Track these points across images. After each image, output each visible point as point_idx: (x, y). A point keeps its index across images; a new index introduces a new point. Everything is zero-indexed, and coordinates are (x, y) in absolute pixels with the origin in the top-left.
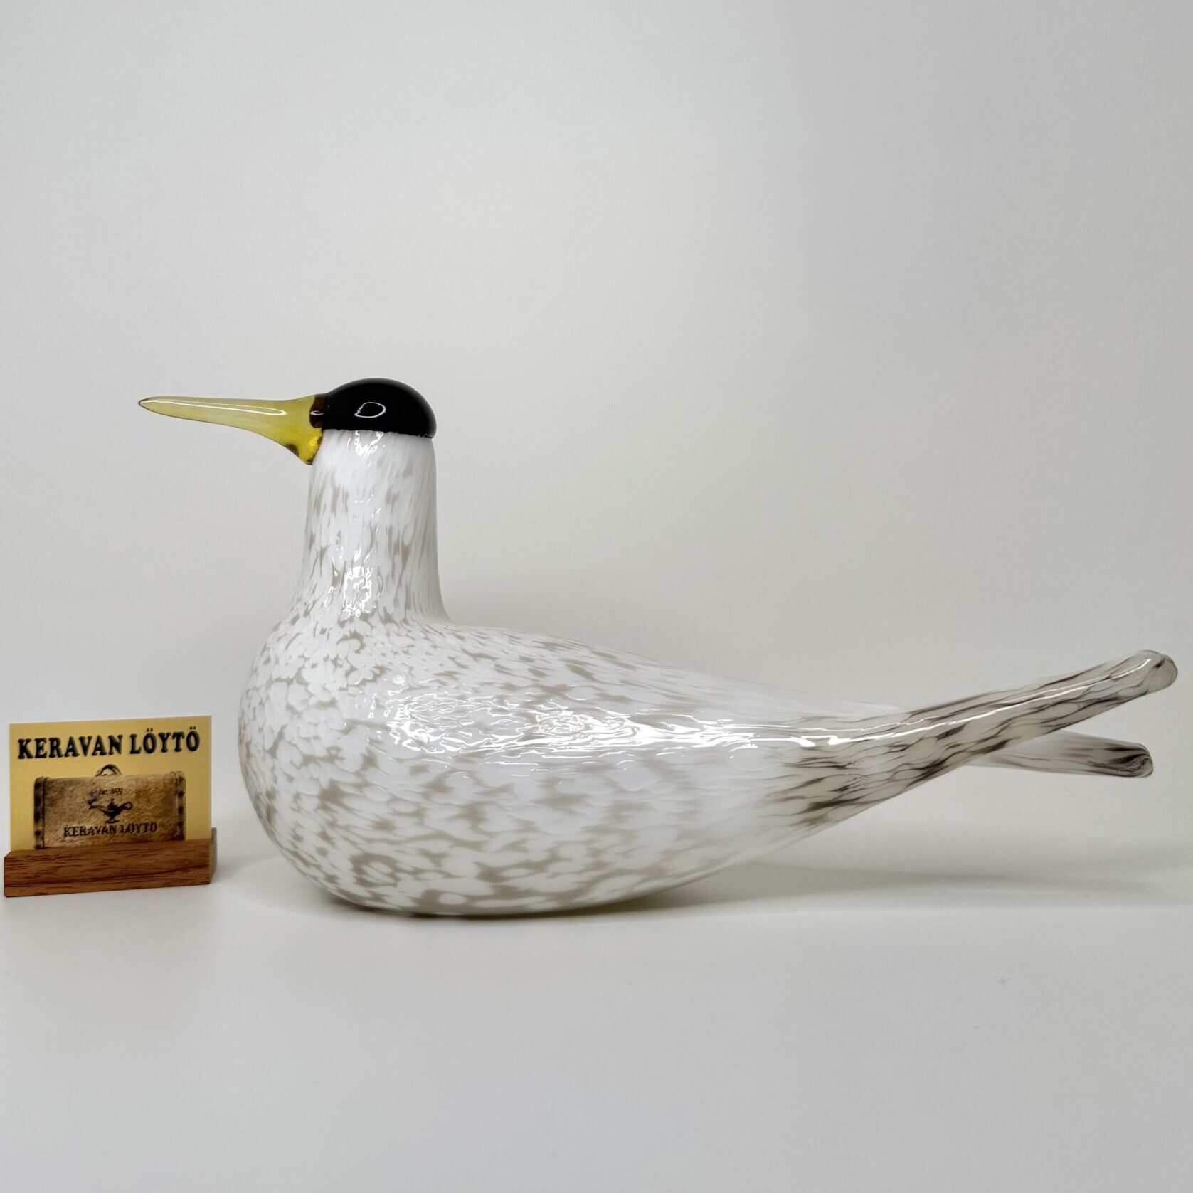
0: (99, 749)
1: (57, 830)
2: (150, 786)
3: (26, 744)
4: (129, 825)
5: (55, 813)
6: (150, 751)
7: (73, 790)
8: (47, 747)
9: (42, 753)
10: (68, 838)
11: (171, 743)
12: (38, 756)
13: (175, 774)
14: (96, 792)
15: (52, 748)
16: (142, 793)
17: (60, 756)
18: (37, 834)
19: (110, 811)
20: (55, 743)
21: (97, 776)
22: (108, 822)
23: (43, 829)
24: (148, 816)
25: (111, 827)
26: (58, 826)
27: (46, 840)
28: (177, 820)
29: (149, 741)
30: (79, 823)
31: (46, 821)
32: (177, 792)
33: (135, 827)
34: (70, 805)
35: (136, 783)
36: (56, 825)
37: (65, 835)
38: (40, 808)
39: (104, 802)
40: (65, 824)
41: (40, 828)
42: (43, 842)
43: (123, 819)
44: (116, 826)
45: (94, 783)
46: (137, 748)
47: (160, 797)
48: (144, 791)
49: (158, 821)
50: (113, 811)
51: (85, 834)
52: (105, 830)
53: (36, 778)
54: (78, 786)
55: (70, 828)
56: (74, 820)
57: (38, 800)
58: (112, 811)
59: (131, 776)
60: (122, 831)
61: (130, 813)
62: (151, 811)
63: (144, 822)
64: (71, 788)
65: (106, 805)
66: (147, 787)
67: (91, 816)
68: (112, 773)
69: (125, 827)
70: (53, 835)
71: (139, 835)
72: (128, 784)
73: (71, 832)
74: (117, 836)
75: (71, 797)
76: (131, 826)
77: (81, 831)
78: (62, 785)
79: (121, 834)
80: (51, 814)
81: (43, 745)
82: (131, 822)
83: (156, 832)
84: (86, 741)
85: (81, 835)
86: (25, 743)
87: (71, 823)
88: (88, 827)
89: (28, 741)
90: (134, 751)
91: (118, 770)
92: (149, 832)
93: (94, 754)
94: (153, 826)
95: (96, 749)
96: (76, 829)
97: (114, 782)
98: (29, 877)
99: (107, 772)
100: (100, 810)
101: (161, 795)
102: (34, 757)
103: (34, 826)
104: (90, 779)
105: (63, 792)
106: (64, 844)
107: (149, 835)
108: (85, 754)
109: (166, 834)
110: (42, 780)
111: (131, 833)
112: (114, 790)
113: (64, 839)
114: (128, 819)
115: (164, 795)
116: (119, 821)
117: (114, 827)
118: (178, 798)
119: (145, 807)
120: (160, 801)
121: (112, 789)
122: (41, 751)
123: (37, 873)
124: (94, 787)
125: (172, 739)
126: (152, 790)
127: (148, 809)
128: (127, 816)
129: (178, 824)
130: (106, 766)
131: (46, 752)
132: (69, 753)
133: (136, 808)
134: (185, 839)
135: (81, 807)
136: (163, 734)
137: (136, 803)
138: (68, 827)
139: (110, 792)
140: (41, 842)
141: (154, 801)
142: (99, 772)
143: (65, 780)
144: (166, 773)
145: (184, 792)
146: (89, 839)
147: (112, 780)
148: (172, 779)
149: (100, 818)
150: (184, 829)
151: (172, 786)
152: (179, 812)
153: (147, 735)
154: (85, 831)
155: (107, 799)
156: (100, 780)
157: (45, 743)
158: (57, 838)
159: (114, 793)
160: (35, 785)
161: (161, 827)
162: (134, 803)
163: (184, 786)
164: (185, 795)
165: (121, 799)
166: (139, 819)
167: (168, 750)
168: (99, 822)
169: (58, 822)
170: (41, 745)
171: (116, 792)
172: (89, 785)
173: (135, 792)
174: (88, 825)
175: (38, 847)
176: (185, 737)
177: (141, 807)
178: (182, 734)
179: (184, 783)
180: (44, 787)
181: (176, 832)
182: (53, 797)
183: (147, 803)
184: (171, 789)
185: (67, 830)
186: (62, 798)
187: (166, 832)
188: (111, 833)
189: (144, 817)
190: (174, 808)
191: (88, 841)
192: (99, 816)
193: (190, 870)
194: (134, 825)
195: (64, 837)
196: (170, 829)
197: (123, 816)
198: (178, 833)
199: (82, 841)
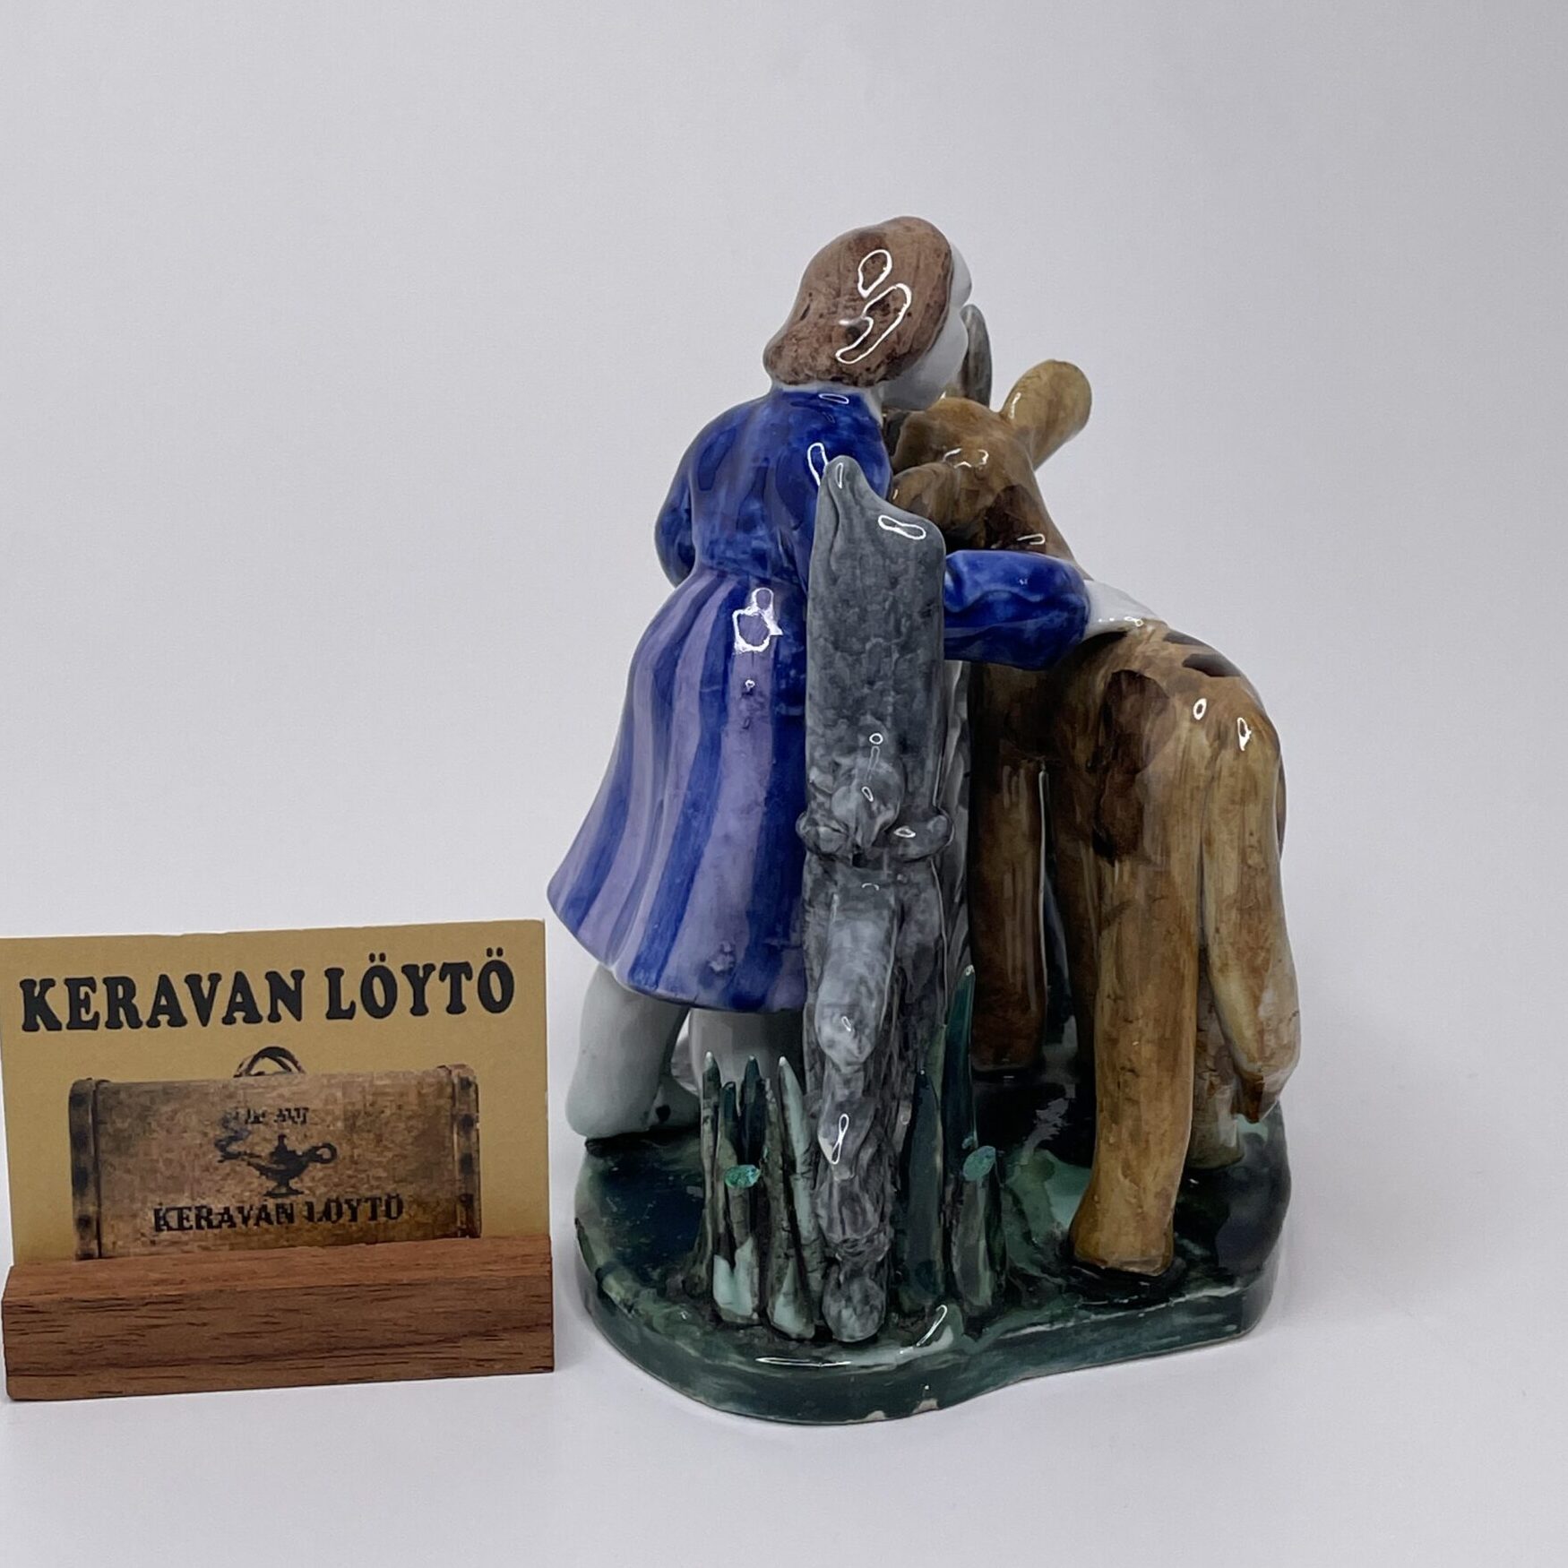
0: (243, 1005)
1: (134, 1216)
2: (381, 1101)
3: (43, 992)
4: (329, 1201)
5: (128, 1171)
6: (378, 1012)
7: (175, 1112)
8: (99, 1002)
9: (85, 1017)
10: (165, 1235)
11: (437, 991)
12: (75, 1023)
13: (450, 1072)
14: (236, 1118)
15: (113, 1003)
16: (361, 1120)
17: (135, 1023)
18: (83, 1223)
19: (274, 1166)
20: (121, 991)
21: (236, 1076)
22: (270, 1194)
23: (99, 1213)
24: (379, 1178)
25: (278, 1206)
26: (138, 1205)
27: (107, 1240)
28: (459, 1188)
29: (377, 984)
30: (193, 1199)
31: (104, 1193)
32: (453, 1117)
33: (345, 1207)
34: (169, 1150)
35: (344, 1094)
36: (132, 1199)
37: (158, 1229)
38: (87, 1161)
39: (262, 1143)
40: (158, 1200)
41: (91, 1209)
42: (100, 1245)
43: (313, 1185)
44: (291, 1205)
45: (231, 1096)
46: (345, 1006)
47: (410, 1129)
48: (367, 1114)
49: (406, 1192)
50: (286, 1165)
51: (210, 1226)
52: (263, 1212)
53: (73, 1082)
54: (187, 1102)
55: (168, 1210)
56: (180, 1189)
57: (79, 1140)
58: (282, 1167)
59: (332, 1076)
60: (310, 1217)
61: (330, 1172)
62: (385, 1169)
63: (369, 1194)
64: (167, 1109)
65: (265, 1150)
66: (372, 1105)
67: (224, 1179)
68: (275, 1066)
69: (319, 1208)
70: (124, 1228)
71: (354, 1227)
72: (323, 1096)
73: (173, 1219)
74: (299, 1229)
75: (169, 1131)
76: (333, 1205)
77: (198, 1218)
78: (145, 1100)
79: (308, 1225)
80: (119, 1173)
81: (87, 994)
82: (334, 1196)
83: (399, 1220)
84: (205, 985)
85: (199, 1227)
86: (38, 989)
87: (172, 1196)
88: (218, 1207)
89: (48, 984)
90: (336, 1011)
91: (295, 1063)
92: (383, 1219)
93: (229, 1020)
94: (394, 1205)
95: (233, 1006)
96: (186, 1212)
97: (285, 1091)
98: (71, 1352)
99: (267, 1065)
100: (249, 1164)
101: (412, 1127)
102: (64, 1026)
103: (74, 1204)
104: (221, 1086)
105: (146, 1116)
106: (154, 1249)
107: (382, 1227)
108: (204, 1020)
109: (427, 1224)
110: (88, 1085)
111: (334, 1222)
112: (286, 1113)
113: (156, 1239)
114: (325, 1186)
115: (420, 1126)
116: (302, 1193)
117: (288, 1207)
118: (458, 1134)
119: (370, 1156)
120: (410, 1140)
121: (281, 1111)
122: (83, 1010)
123: (92, 1343)
124: (231, 1105)
125: (439, 982)
126: (388, 1112)
127: (378, 1162)
128: (322, 1179)
129: (459, 1198)
130: (261, 1052)
131: (97, 1014)
132: (160, 1017)
133: (347, 1161)
134: (479, 1237)
135: (196, 1155)
136: (416, 967)
137: (344, 1145)
138: (164, 1208)
139: (276, 1118)
140: (94, 1245)
141: (393, 1142)
142: (245, 1067)
143: (153, 1088)
144: (424, 1069)
145: (474, 1117)
146: (222, 1238)
147: (280, 1085)
148: (440, 1083)
149: (250, 1183)
150: (477, 1213)
151: (442, 1102)
152: (462, 1170)
153: (372, 969)
154: (211, 1217)
155: (268, 1137)
156: (246, 1087)
157: (94, 990)
158: (139, 1236)
159: (284, 1120)
160: (71, 1098)
161: (415, 1206)
162: (340, 1144)
163: (473, 1104)
164: (478, 1125)
165: (306, 1136)
166: (353, 1187)
167: (430, 1010)
168: (247, 1194)
169: (138, 1195)
170: (82, 996)
171: (292, 1118)
172: (216, 1099)
173: (342, 1117)
174: (219, 1202)
175: (87, 1256)
176: (476, 975)
177: (359, 1156)
178: (465, 969)
179: (474, 1096)
180: (95, 1103)
181: (456, 1220)
182: (122, 1131)
183: (376, 1146)
184: (439, 1109)
185: (161, 1214)
186: (144, 1132)
187: (430, 1221)
188: (279, 1222)
189: (368, 1182)
190: (450, 1159)
191: (219, 1242)
192: (248, 1179)
193: (506, 1335)
194: (342, 1200)
195: (155, 1233)
196: (439, 1209)
197: (313, 1179)
198: (462, 1223)
199: (203, 1244)
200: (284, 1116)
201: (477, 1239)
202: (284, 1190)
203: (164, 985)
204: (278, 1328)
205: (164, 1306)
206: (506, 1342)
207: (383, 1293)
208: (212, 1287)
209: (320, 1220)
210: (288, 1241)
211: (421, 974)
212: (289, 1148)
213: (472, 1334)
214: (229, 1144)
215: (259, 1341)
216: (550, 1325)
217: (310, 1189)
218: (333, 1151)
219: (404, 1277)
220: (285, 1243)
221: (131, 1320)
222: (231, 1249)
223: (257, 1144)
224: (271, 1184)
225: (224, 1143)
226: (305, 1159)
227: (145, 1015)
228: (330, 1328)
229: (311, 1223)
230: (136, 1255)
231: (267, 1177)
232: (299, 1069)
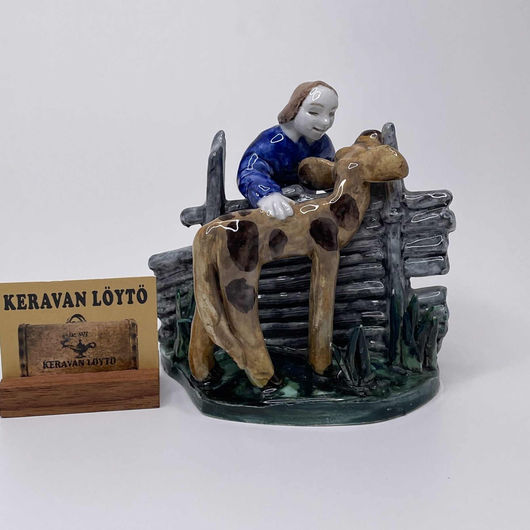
0: (69, 302)
1: (37, 364)
2: (109, 330)
3: (10, 299)
4: (94, 359)
5: (35, 351)
6: (108, 304)
7: (49, 334)
8: (27, 301)
9: (23, 306)
10: (46, 369)
11: (125, 297)
12: (20, 308)
13: (129, 321)
14: (67, 335)
15: (31, 301)
16: (103, 335)
17: (37, 307)
18: (23, 366)
19: (78, 349)
20: (33, 298)
21: (67, 323)
22: (77, 357)
23: (27, 363)
24: (108, 352)
25: (79, 361)
26: (38, 361)
27: (29, 371)
28: (132, 355)
29: (107, 296)
30: (54, 359)
31: (28, 357)
32: (130, 334)
33: (99, 361)
34: (47, 345)
35: (98, 328)
36: (37, 359)
37: (44, 368)
38: (23, 348)
40: (44, 359)
41: (25, 362)
42: (27, 372)
43: (89, 355)
44: (83, 361)
45: (65, 329)
46: (98, 302)
47: (117, 338)
48: (105, 333)
49: (117, 356)
50: (82, 349)
51: (60, 367)
52: (75, 363)
53: (19, 325)
54: (52, 330)
56: (50, 356)
57: (21, 342)
58: (80, 349)
59: (95, 323)
60: (89, 364)
61: (94, 350)
62: (110, 350)
63: (106, 357)
64: (46, 332)
65: (75, 344)
66: (106, 331)
67: (63, 353)
68: (79, 320)
69: (91, 361)
70: (34, 367)
71: (101, 367)
72: (92, 328)
73: (49, 364)
74: (86, 368)
75: (47, 339)
76: (95, 360)
77: (56, 364)
78: (40, 330)
79: (88, 366)
80: (33, 352)
81: (23, 299)
82: (95, 358)
83: (115, 364)
84: (57, 296)
85: (56, 367)
86: (8, 298)
87: (48, 358)
88: (62, 361)
89: (12, 296)
90: (95, 304)
91: (84, 319)
92: (110, 364)
93: (64, 306)
94: (113, 360)
95: (66, 302)
96: (52, 363)
97: (81, 327)
98: (18, 403)
99: (76, 319)
100: (71, 348)
101: (118, 337)
102: (16, 308)
103: (20, 360)
104: (62, 326)
105: (41, 335)
106: (43, 374)
107: (110, 367)
108: (57, 307)
109: (123, 366)
110: (23, 326)
111: (95, 365)
112: (81, 333)
113: (44, 371)
114: (93, 354)
115: (121, 337)
116: (86, 357)
117: (82, 361)
118: (132, 339)
119: (106, 346)
120: (118, 341)
121: (80, 333)
122: (22, 304)
123: (25, 400)
124: (65, 331)
125: (125, 295)
126: (111, 333)
127: (109, 348)
128: (92, 353)
129: (132, 358)
130: (74, 316)
131: (26, 305)
132: (44, 306)
133: (99, 347)
134: (138, 369)
135: (55, 346)
136: (119, 290)
137: (98, 343)
138: (46, 361)
139: (78, 335)
140: (25, 373)
141: (112, 342)
142: (69, 320)
143: (41, 326)
144: (121, 320)
145: (136, 334)
146: (63, 370)
147: (79, 325)
148: (126, 325)
149: (71, 354)
150: (137, 362)
151: (126, 330)
152: (133, 350)
153: (106, 291)
154: (60, 364)
155: (76, 340)
156: (69, 326)
157: (25, 298)
158: (38, 370)
159: (81, 336)
160: (18, 330)
161: (119, 361)
162: (97, 343)
163: (136, 330)
164: (137, 337)
165: (87, 340)
166: (101, 355)
167: (123, 303)
168: (70, 357)
169: (38, 358)
170: (22, 300)
171: (83, 335)
172: (61, 329)
173: (98, 335)
174: (62, 360)
175: (23, 376)
176: (136, 293)
177: (103, 346)
178: (133, 291)
179: (136, 328)
180: (26, 331)
181: (131, 364)
182: (33, 339)
183: (108, 343)
184: (126, 332)
185: (45, 363)
186: (40, 339)
187: (124, 365)
188: (80, 366)
189: (105, 354)
190: (129, 347)
191: (62, 371)
192: (70, 353)
193: (144, 397)
194: (98, 359)
195: (43, 368)
196: (126, 361)
197: (89, 353)
198: (133, 365)
199: (57, 372)
200: (80, 334)
201: (137, 370)
202: (81, 356)
203: (46, 296)
204: (78, 396)
205: (46, 389)
206: (146, 399)
207: (110, 385)
208: (59, 384)
209: (91, 365)
210: (82, 371)
211: (120, 292)
212: (82, 344)
213: (136, 397)
214: (65, 343)
215: (73, 399)
216: (158, 394)
217: (88, 355)
218: (95, 344)
219: (116, 380)
220: (82, 372)
221: (36, 394)
222: (66, 373)
223: (73, 343)
224: (77, 354)
225: (63, 342)
226: (87, 347)
227: (40, 305)
228: (94, 396)
229: (89, 366)
230: (38, 375)
231: (76, 352)
232: (85, 321)
